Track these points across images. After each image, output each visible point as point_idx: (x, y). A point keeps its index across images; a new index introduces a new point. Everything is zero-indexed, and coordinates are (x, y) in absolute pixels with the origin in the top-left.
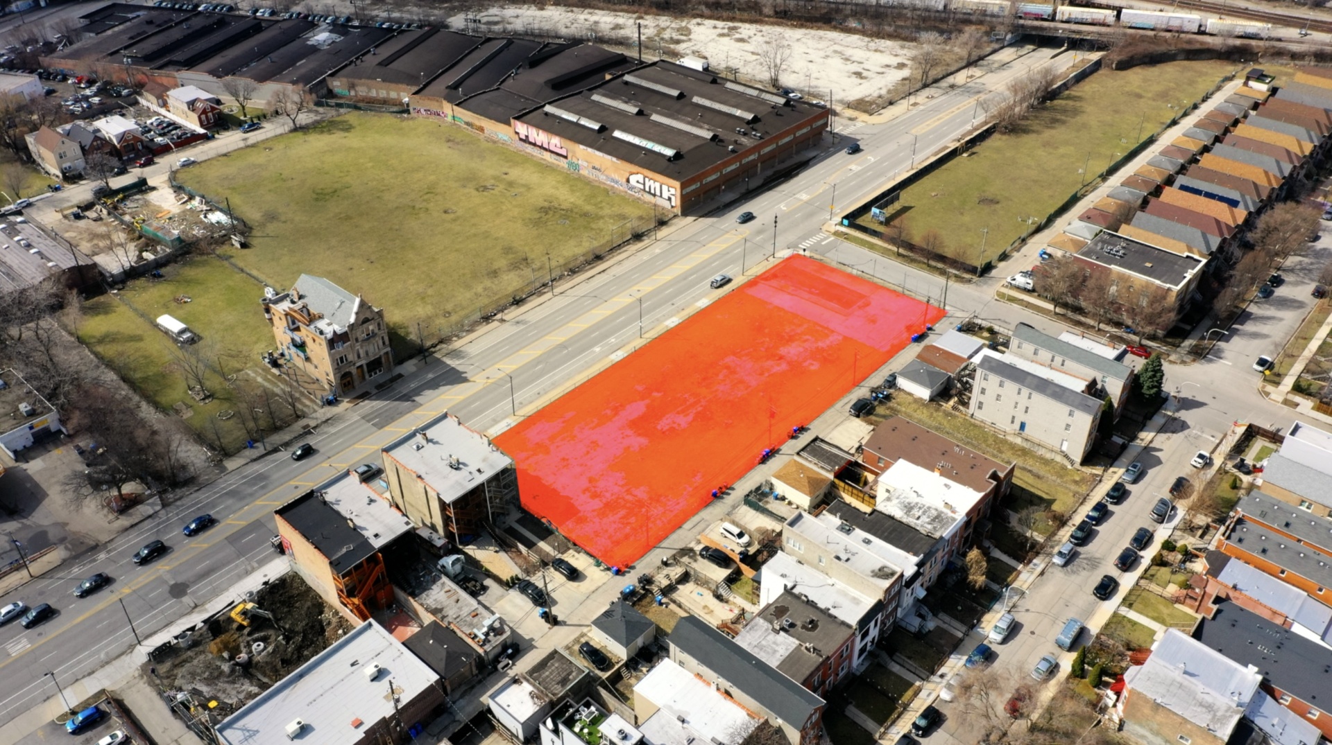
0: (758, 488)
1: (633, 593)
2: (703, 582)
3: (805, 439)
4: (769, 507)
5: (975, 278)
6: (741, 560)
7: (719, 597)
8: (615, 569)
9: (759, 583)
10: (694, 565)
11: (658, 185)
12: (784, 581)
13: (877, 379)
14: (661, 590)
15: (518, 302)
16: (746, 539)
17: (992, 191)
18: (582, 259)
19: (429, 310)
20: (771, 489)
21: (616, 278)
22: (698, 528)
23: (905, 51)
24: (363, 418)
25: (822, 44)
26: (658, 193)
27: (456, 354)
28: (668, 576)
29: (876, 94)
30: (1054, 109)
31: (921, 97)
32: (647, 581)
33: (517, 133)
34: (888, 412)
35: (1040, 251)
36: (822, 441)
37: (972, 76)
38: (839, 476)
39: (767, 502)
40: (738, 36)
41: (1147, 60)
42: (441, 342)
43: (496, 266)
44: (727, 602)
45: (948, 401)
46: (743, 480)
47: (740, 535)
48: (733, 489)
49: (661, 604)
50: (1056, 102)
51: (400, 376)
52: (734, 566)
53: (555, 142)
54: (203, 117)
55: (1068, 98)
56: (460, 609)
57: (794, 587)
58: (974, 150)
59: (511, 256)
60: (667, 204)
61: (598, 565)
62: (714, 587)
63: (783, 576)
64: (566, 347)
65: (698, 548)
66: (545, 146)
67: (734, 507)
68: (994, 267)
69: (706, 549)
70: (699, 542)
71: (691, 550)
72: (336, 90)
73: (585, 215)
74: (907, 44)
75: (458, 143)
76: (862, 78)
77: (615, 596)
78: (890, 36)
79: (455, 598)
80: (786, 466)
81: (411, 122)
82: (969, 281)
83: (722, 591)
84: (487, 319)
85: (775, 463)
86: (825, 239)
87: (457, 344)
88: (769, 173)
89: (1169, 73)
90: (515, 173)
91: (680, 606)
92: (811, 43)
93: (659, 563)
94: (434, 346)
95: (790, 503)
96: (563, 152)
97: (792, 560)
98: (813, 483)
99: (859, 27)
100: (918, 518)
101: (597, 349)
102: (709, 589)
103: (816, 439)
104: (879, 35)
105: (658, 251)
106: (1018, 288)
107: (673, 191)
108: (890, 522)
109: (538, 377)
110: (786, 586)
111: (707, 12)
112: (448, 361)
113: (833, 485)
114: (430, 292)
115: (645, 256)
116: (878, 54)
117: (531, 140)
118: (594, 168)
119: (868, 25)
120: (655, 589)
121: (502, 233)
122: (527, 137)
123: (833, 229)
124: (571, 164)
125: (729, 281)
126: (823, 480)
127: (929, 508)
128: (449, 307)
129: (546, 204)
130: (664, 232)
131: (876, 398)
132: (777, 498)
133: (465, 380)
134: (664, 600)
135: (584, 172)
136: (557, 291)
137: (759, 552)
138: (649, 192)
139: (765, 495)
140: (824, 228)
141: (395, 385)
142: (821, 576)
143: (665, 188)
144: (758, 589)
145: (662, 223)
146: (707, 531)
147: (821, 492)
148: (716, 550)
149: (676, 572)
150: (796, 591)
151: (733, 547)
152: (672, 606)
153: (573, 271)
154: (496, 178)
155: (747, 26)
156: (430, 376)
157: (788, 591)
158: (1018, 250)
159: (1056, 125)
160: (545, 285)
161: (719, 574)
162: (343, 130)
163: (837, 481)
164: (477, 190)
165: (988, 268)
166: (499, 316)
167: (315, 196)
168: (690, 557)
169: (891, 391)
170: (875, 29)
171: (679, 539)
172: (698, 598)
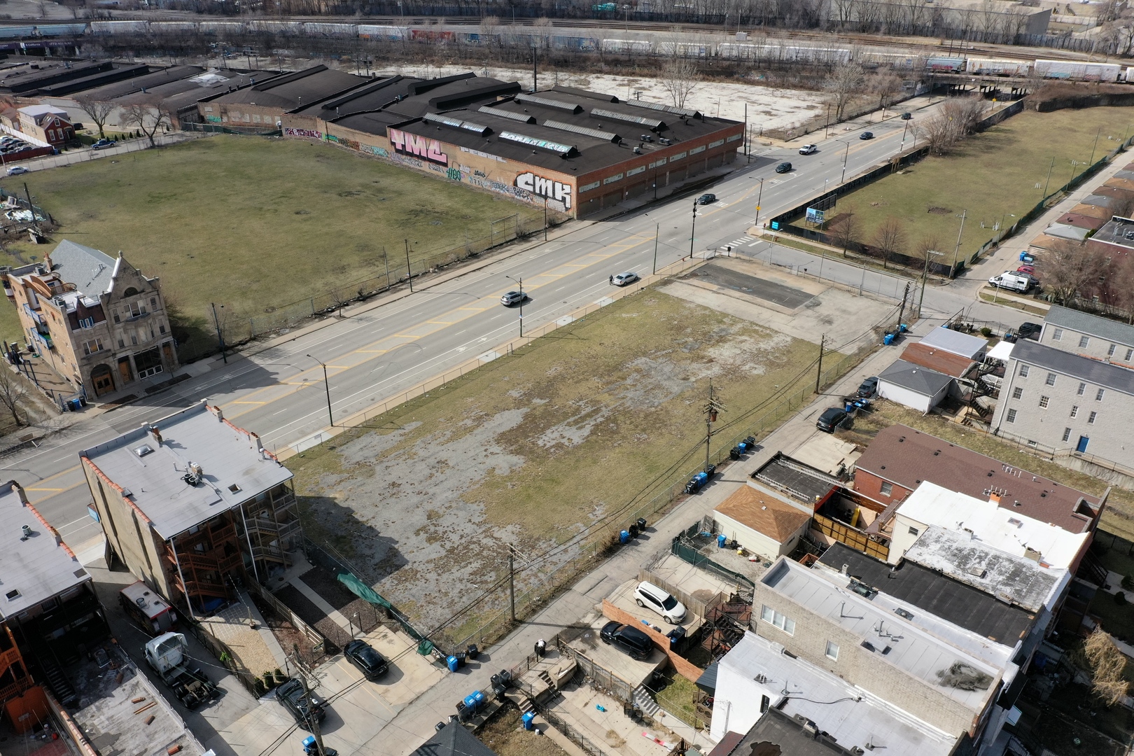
0: (694, 529)
1: (481, 706)
2: (606, 686)
3: (756, 460)
4: (712, 558)
5: (948, 280)
6: (674, 647)
7: (635, 715)
8: (452, 660)
9: (711, 691)
10: (591, 655)
11: (550, 184)
12: (760, 691)
13: (849, 386)
14: (532, 700)
15: (364, 298)
16: (678, 610)
17: (940, 201)
18: (453, 256)
19: (248, 304)
20: (713, 531)
21: (493, 275)
22: (598, 592)
23: (813, 97)
24: (114, 427)
25: (725, 92)
26: (550, 194)
27: (270, 352)
28: (545, 675)
29: (789, 126)
30: (985, 138)
31: (839, 129)
32: (507, 683)
33: (393, 144)
34: (872, 427)
35: (1019, 253)
36: (788, 459)
37: (887, 116)
38: (820, 510)
39: (709, 551)
40: (637, 86)
41: (1070, 104)
42: (254, 339)
43: (344, 262)
44: (650, 724)
45: (955, 413)
46: (668, 518)
47: (670, 604)
48: (653, 530)
49: (531, 727)
50: (985, 134)
51: (186, 377)
52: (661, 658)
53: (434, 148)
54: (51, 131)
55: (997, 130)
56: (151, 737)
57: (784, 702)
58: (909, 169)
59: (365, 253)
60: (560, 207)
61: (424, 651)
62: (625, 695)
63: (760, 679)
64: (419, 347)
65: (599, 625)
66: (424, 154)
67: (656, 558)
68: (969, 270)
69: (613, 625)
70: (600, 615)
71: (587, 628)
72: (208, 117)
73: (464, 217)
74: (814, 93)
75: (328, 158)
76: (771, 115)
77: (447, 712)
78: (795, 87)
79: (148, 713)
80: (735, 496)
81: (281, 143)
82: (942, 283)
83: (641, 704)
84: (320, 315)
85: (715, 493)
86: (752, 242)
87: (274, 341)
88: (679, 184)
89: (1097, 115)
90: (386, 182)
91: (565, 732)
92: (713, 91)
93: (531, 651)
94: (243, 343)
95: (745, 553)
96: (443, 159)
97: (773, 650)
98: (784, 519)
99: (763, 79)
100: (984, 575)
101: (461, 349)
102: (618, 699)
103: (779, 456)
104: (783, 86)
105: (547, 251)
106: (1006, 289)
107: (567, 189)
108: (937, 581)
109: (375, 381)
110: (765, 700)
111: (605, 68)
112: (258, 361)
113: (813, 524)
114: (255, 286)
115: (532, 255)
116: (785, 100)
117: (408, 149)
118: (477, 173)
119: (772, 77)
120: (521, 698)
121: (360, 232)
122: (404, 146)
123: (762, 232)
124: (451, 172)
125: (637, 279)
126: (798, 516)
127: (996, 557)
128: (275, 302)
129: (418, 208)
130: (556, 233)
131: (853, 408)
132: (723, 544)
133: (275, 382)
134: (538, 720)
135: (466, 180)
136: (415, 288)
137: (702, 633)
138: (540, 195)
139: (704, 540)
140: (750, 232)
141: (174, 388)
142: (834, 681)
143: (558, 186)
144: (711, 704)
145: (554, 225)
146: (613, 596)
147: (796, 534)
148: (630, 628)
149: (559, 667)
150: (789, 711)
151: (658, 624)
152: (551, 732)
153: (440, 268)
154: (363, 185)
155: (647, 79)
156: (227, 377)
157: (772, 713)
158: (992, 254)
159: (993, 150)
160: (402, 281)
161: (636, 671)
162: (204, 148)
163: (819, 518)
164: (340, 195)
165: (960, 270)
166: (337, 313)
167: (149, 199)
168: (584, 641)
169: (871, 400)
170: (778, 81)
171: (564, 611)
172: (598, 716)
